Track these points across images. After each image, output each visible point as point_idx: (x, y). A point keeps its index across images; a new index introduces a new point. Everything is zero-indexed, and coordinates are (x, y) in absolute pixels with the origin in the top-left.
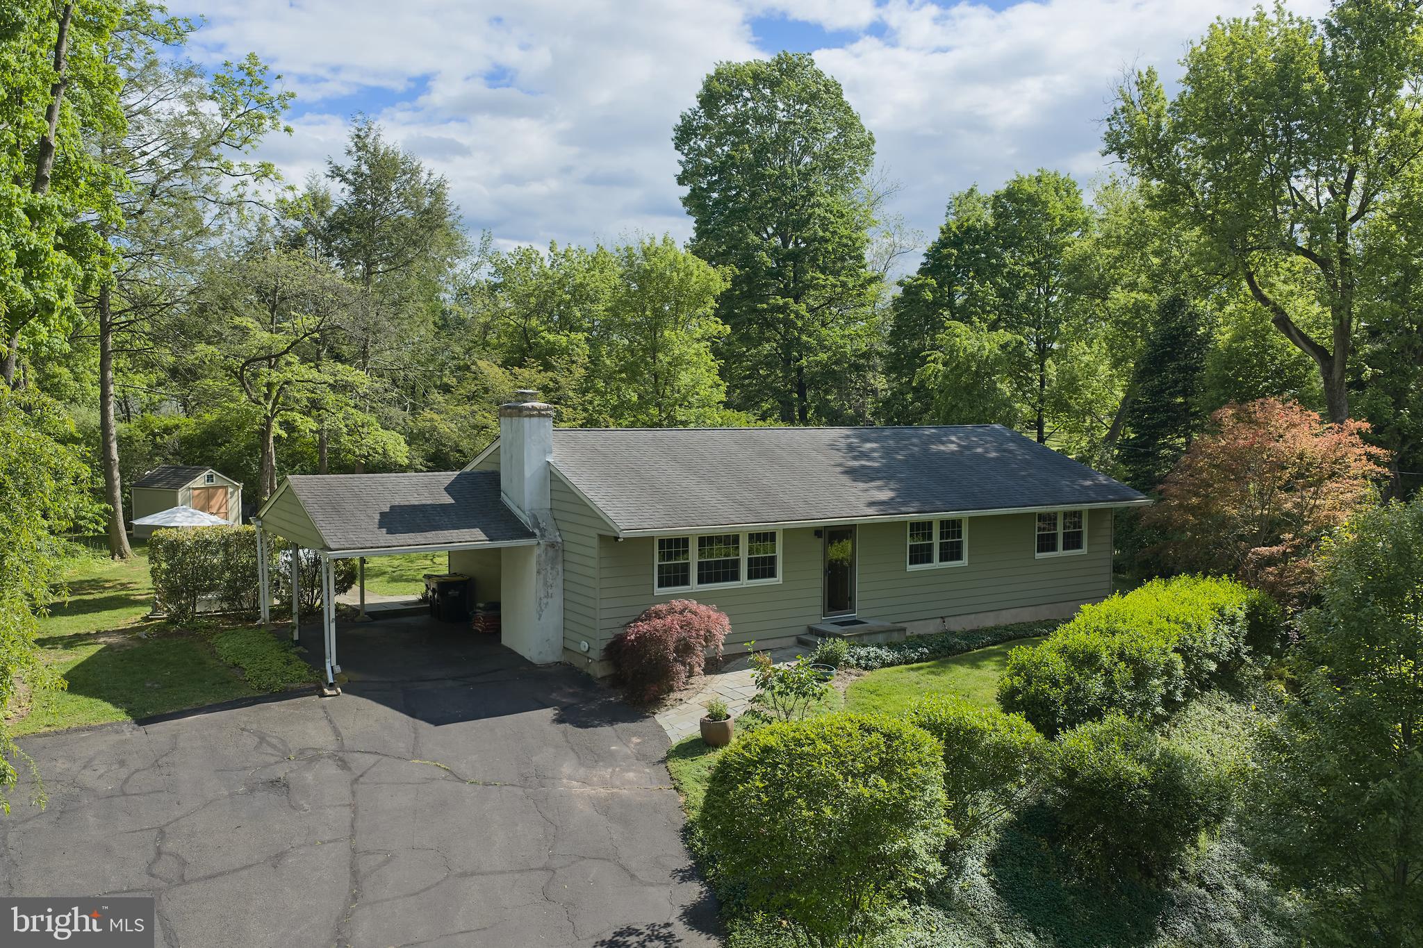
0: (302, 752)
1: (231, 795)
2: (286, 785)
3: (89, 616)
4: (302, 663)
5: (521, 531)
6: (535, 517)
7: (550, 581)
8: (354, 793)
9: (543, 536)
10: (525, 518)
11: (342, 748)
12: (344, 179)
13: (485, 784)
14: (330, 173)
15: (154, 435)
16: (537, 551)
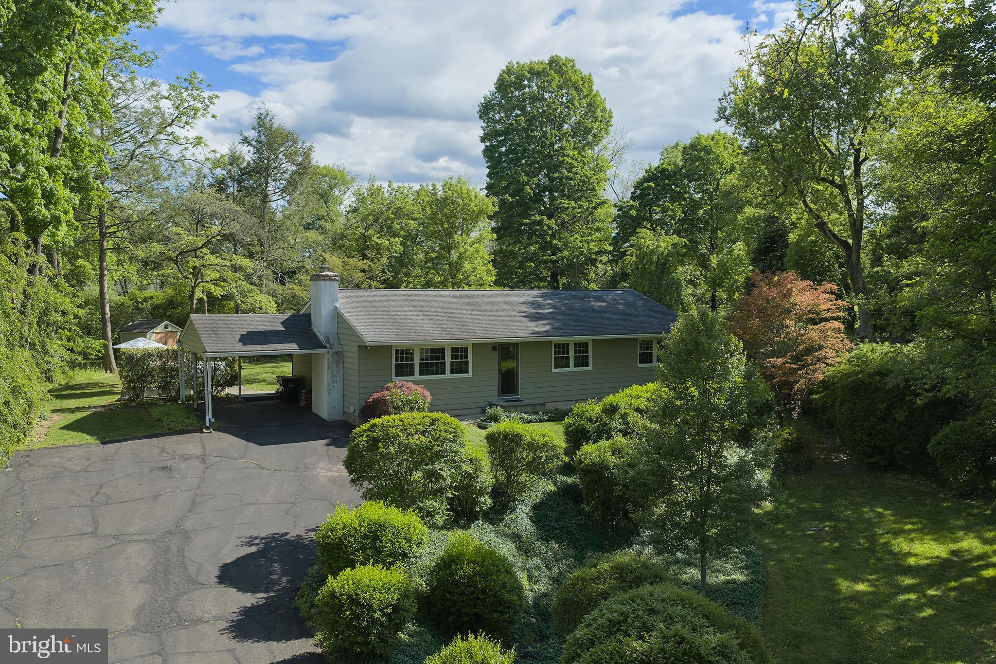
0: (182, 456)
1: (140, 473)
2: (170, 469)
3: (86, 399)
4: (195, 418)
5: (318, 345)
6: (327, 338)
7: (335, 374)
8: (204, 473)
9: (331, 348)
10: (322, 338)
11: (205, 454)
12: (250, 144)
13: (275, 470)
14: (241, 141)
15: (138, 302)
16: (327, 356)
